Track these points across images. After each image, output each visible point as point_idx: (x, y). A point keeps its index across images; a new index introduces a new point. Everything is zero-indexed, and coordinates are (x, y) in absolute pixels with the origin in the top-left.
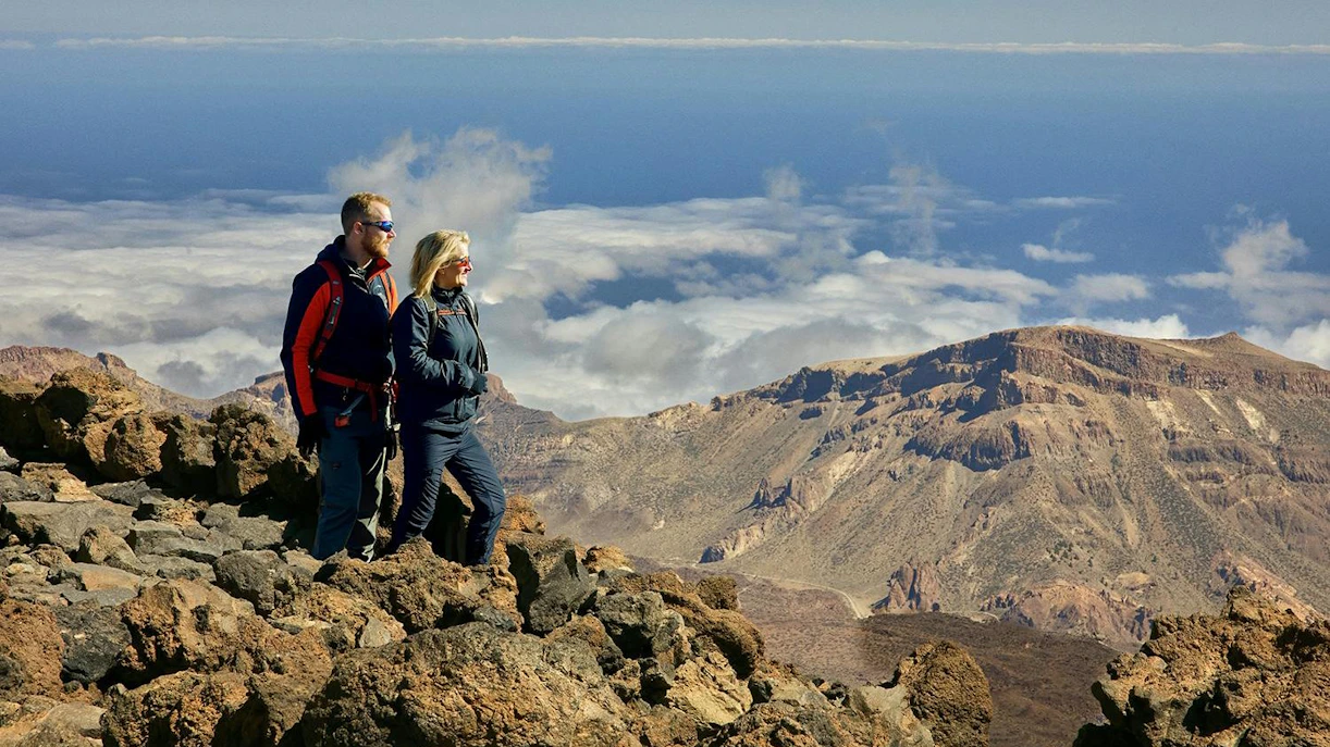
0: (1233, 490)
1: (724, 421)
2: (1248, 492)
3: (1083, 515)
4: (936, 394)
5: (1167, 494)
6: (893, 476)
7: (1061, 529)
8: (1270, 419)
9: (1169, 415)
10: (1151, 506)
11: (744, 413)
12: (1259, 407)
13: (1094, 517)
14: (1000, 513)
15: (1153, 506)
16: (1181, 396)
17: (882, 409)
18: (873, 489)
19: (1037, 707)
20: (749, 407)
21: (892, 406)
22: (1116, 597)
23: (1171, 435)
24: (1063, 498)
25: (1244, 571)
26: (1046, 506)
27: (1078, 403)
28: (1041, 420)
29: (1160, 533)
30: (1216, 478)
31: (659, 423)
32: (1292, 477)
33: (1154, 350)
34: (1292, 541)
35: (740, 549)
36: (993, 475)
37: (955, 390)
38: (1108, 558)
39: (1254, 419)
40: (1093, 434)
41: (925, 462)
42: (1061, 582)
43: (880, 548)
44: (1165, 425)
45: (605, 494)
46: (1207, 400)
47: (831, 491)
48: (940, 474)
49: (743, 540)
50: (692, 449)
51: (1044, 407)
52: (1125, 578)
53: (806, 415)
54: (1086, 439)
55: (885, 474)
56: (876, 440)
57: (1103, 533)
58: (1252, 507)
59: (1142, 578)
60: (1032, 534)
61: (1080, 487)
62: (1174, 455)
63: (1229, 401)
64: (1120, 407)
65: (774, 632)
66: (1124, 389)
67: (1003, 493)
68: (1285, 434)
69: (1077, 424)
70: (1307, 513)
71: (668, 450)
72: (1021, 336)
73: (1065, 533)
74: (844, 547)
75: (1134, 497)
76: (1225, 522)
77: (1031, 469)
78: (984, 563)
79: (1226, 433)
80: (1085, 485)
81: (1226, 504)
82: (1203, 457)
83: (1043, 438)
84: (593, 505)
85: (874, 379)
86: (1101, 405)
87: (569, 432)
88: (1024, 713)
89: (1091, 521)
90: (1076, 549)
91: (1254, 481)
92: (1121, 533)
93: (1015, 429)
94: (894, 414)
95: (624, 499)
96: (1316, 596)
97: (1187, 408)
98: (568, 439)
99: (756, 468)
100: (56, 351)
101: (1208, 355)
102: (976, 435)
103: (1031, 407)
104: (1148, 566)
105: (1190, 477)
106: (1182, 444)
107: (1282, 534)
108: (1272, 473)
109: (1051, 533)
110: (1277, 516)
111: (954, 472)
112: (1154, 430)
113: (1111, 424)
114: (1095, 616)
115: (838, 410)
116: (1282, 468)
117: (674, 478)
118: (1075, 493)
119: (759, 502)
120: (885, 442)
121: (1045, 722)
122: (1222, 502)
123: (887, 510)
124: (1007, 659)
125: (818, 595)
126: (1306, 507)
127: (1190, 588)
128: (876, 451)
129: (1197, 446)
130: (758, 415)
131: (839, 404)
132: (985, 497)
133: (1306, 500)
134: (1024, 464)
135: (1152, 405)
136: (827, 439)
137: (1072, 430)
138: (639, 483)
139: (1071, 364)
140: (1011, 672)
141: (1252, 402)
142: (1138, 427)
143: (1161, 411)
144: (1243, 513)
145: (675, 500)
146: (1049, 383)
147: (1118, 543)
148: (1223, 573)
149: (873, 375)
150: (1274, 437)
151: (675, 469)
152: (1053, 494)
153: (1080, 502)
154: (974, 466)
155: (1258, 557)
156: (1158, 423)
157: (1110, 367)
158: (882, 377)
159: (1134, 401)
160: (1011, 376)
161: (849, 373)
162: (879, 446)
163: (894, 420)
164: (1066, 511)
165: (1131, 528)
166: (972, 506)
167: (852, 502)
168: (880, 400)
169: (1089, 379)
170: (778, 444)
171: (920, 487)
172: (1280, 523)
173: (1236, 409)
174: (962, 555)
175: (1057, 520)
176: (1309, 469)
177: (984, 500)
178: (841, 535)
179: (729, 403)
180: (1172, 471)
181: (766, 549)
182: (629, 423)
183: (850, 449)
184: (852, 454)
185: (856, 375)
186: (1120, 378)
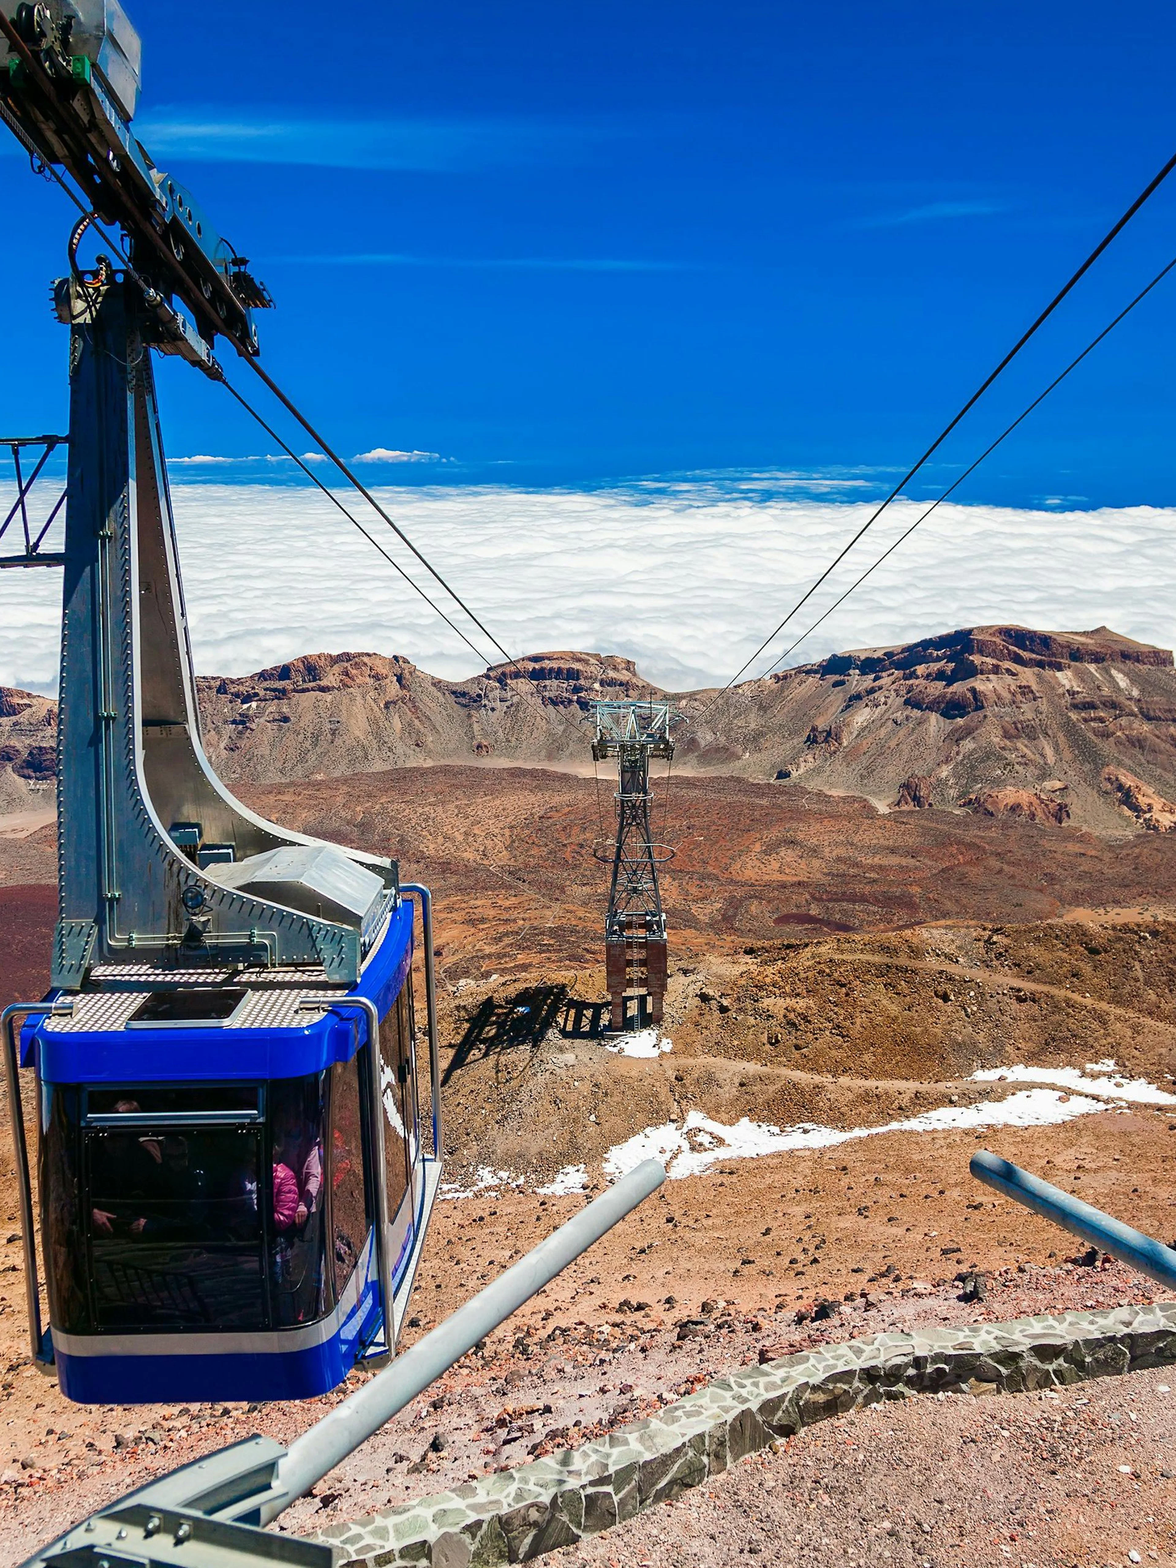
0: (1111, 727)
1: (782, 690)
2: (1121, 728)
3: (1019, 745)
4: (921, 669)
5: (1070, 729)
6: (896, 723)
7: (1006, 754)
8: (1133, 681)
9: (1070, 681)
10: (1061, 739)
11: (795, 684)
12: (1126, 674)
13: (1026, 746)
14: (968, 745)
15: (1063, 738)
16: (1077, 668)
17: (885, 680)
18: (883, 732)
19: (1006, 867)
20: (797, 680)
21: (892, 678)
22: (1043, 797)
23: (1072, 693)
24: (1007, 735)
25: (1123, 779)
26: (996, 740)
27: (1014, 674)
28: (990, 686)
29: (1067, 755)
30: (1101, 720)
31: (740, 691)
32: (1149, 718)
33: (1059, 639)
34: (1150, 758)
35: (801, 771)
36: (960, 721)
37: (935, 667)
38: (1037, 772)
39: (1122, 681)
40: (1023, 694)
41: (917, 713)
42: (1009, 788)
43: (890, 768)
44: (1068, 687)
45: (710, 737)
46: (1093, 671)
47: (856, 733)
48: (926, 720)
49: (803, 765)
50: (763, 708)
51: (991, 676)
52: (1048, 785)
53: (836, 684)
54: (1019, 697)
55: (890, 722)
56: (883, 700)
57: (1032, 757)
58: (1123, 737)
59: (1058, 785)
60: (989, 758)
61: (1017, 728)
62: (1075, 707)
63: (1107, 671)
64: (1038, 676)
65: (833, 823)
66: (1041, 665)
67: (968, 732)
68: (1142, 691)
69: (1013, 687)
70: (1158, 741)
71: (747, 709)
72: (975, 632)
73: (1008, 757)
74: (867, 768)
75: (1050, 732)
76: (1107, 747)
77: (985, 717)
78: (959, 777)
79: (1106, 691)
80: (1019, 726)
81: (1108, 736)
82: (1091, 706)
83: (993, 697)
84: (703, 743)
85: (879, 660)
86: (1028, 676)
87: (684, 698)
88: (1000, 871)
89: (1025, 749)
90: (1017, 767)
91: (1124, 721)
92: (1043, 756)
93: (973, 691)
94: (893, 683)
95: (723, 739)
96: (1167, 793)
97: (1081, 676)
98: (684, 703)
99: (805, 719)
100: (368, 655)
101: (1092, 641)
102: (949, 695)
103: (983, 677)
104: (1062, 776)
105: (1085, 720)
106: (1079, 698)
107: (1143, 754)
108: (1136, 716)
109: (1000, 758)
110: (1138, 743)
111: (934, 718)
112: (1061, 691)
113: (1034, 687)
114: (1033, 809)
115: (857, 681)
116: (1142, 713)
117: (753, 726)
118: (1013, 732)
119: (812, 741)
120: (889, 701)
121: (1012, 877)
122: (1106, 735)
123: (893, 744)
124: (982, 838)
125: (854, 799)
126: (1158, 737)
127: (1088, 790)
128: (884, 707)
129: (1088, 700)
130: (804, 685)
131: (857, 677)
132: (957, 735)
133: (1157, 733)
134: (981, 714)
135: (1059, 674)
136: (850, 700)
137: (1010, 692)
138: (731, 729)
139: (1007, 649)
140: (987, 847)
141: (1120, 671)
142: (1051, 687)
143: (1065, 679)
144: (1118, 742)
145: (755, 740)
146: (995, 662)
147: (1042, 762)
148: (1109, 779)
149: (879, 658)
150: (1135, 693)
151: (753, 721)
152: (1000, 732)
153: (1018, 737)
154: (946, 714)
155: (1130, 770)
156: (1064, 686)
157: (1033, 651)
158: (884, 660)
159: (1048, 673)
160: (971, 658)
161: (862, 658)
162: (885, 703)
163: (894, 687)
164: (1008, 743)
165: (1049, 752)
166: (947, 741)
167: (870, 740)
168: (884, 674)
169: (1018, 660)
170: (818, 703)
171: (913, 729)
172: (1142, 747)
173: (1111, 676)
174: (945, 772)
175: (1003, 748)
176: (1159, 714)
177: (956, 737)
178: (865, 761)
179: (785, 678)
180: (1074, 716)
181: (817, 771)
182: (723, 691)
183: (867, 705)
184: (868, 709)
185: (867, 659)
186: (1039, 657)
